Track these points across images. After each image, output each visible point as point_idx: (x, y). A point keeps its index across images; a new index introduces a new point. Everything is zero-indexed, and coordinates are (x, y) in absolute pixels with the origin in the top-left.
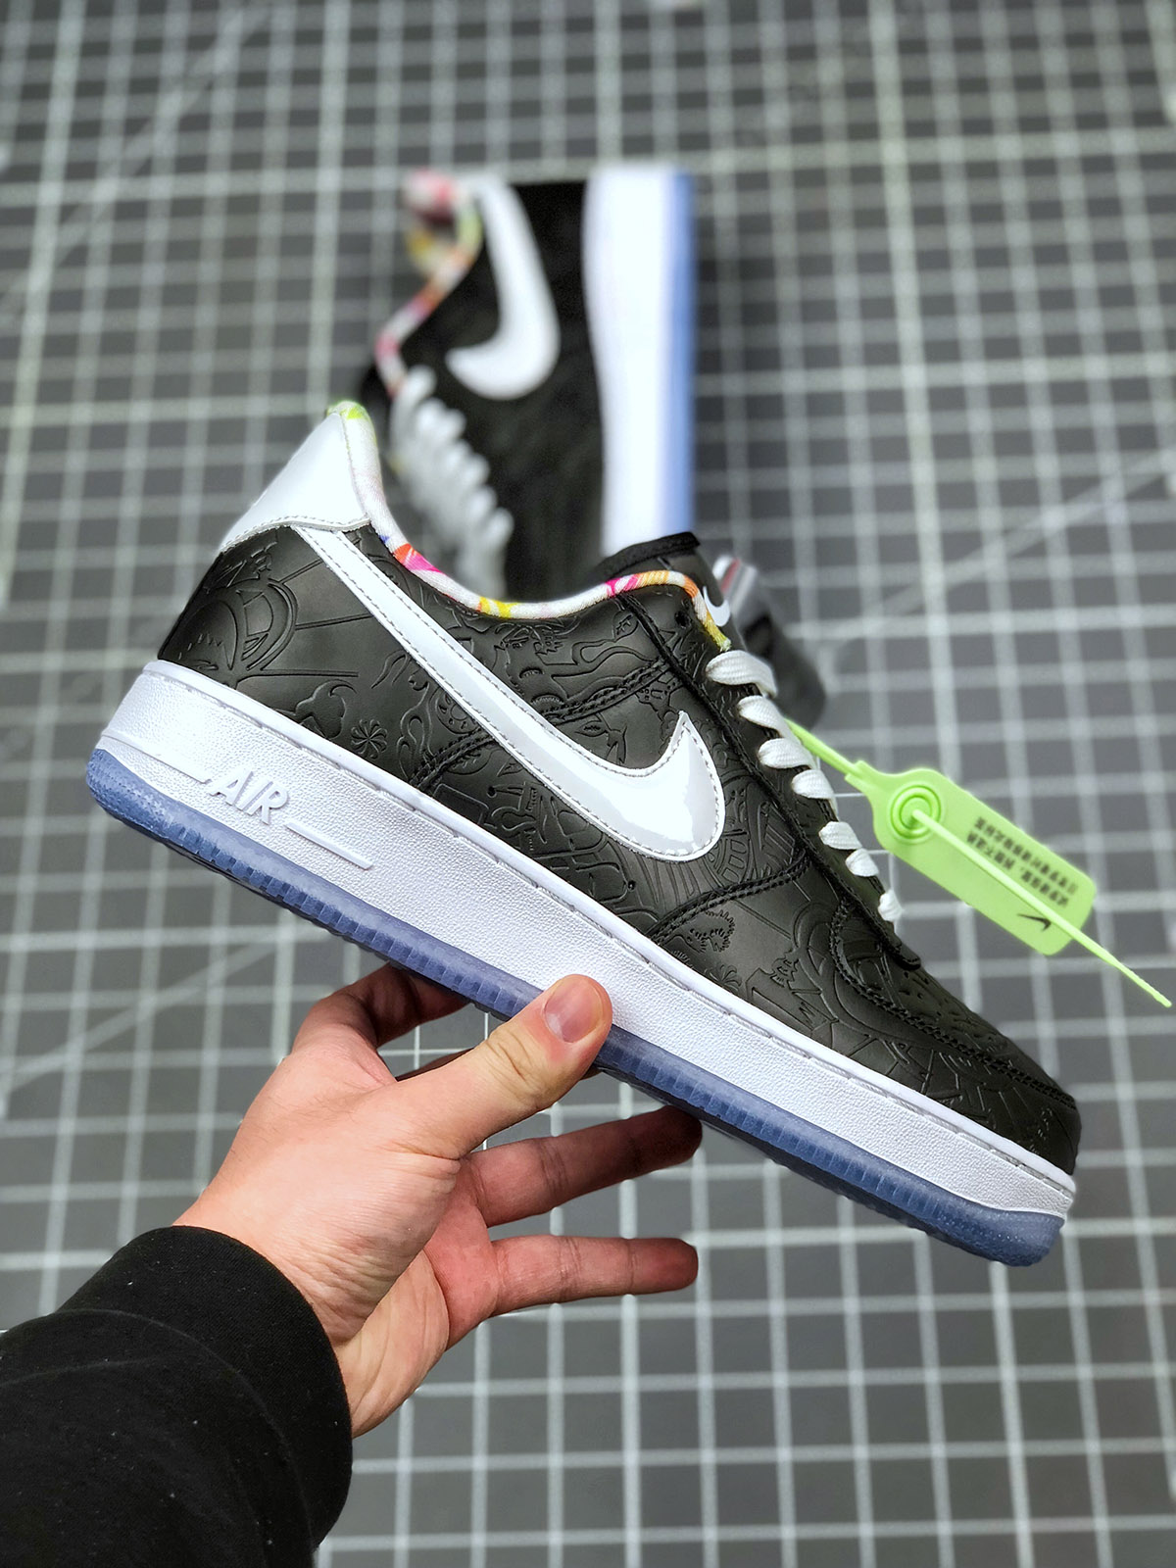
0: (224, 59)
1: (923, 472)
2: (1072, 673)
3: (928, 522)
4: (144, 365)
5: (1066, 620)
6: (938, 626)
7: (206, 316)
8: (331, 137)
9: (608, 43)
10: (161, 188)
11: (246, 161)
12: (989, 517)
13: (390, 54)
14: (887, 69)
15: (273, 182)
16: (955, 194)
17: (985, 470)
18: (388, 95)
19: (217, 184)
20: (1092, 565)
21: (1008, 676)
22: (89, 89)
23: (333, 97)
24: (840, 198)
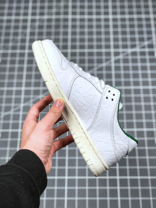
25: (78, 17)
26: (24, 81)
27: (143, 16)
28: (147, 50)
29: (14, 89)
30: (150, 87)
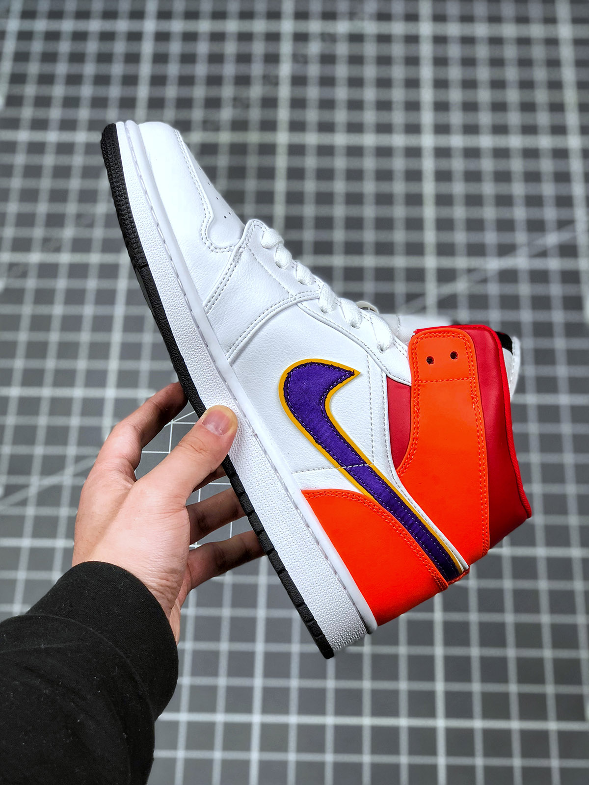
25: (312, 139)
26: (113, 365)
27: (545, 142)
28: (554, 264)
29: (78, 393)
30: (564, 399)
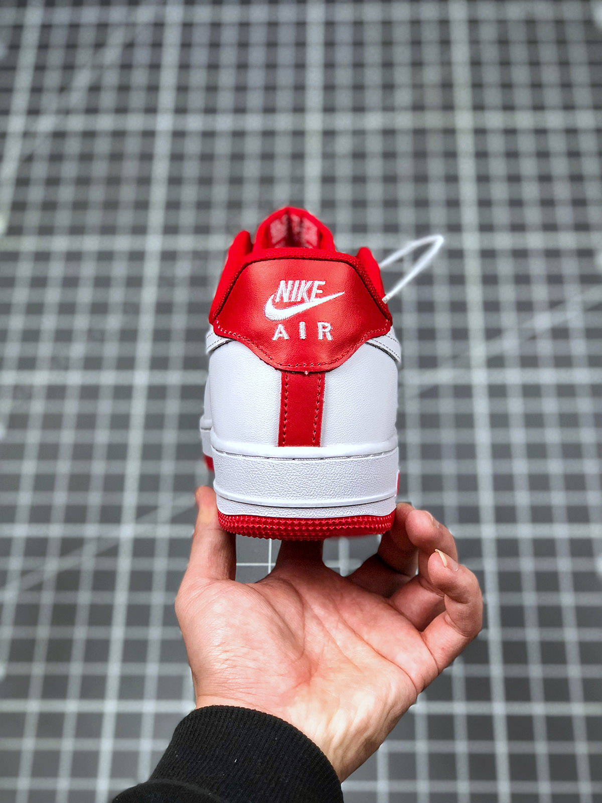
0: (112, 55)
1: (474, 293)
2: (550, 406)
3: (476, 320)
4: (63, 218)
5: (547, 376)
6: (480, 377)
7: (97, 194)
8: (167, 98)
9: (315, 55)
10: (76, 123)
11: (121, 110)
12: (508, 319)
13: (200, 56)
14: (462, 74)
15: (135, 122)
16: (496, 144)
17: (507, 293)
18: (198, 78)
19: (105, 122)
20: (561, 347)
21: (515, 406)
22: (40, 68)
23: (168, 78)
24: (435, 144)
